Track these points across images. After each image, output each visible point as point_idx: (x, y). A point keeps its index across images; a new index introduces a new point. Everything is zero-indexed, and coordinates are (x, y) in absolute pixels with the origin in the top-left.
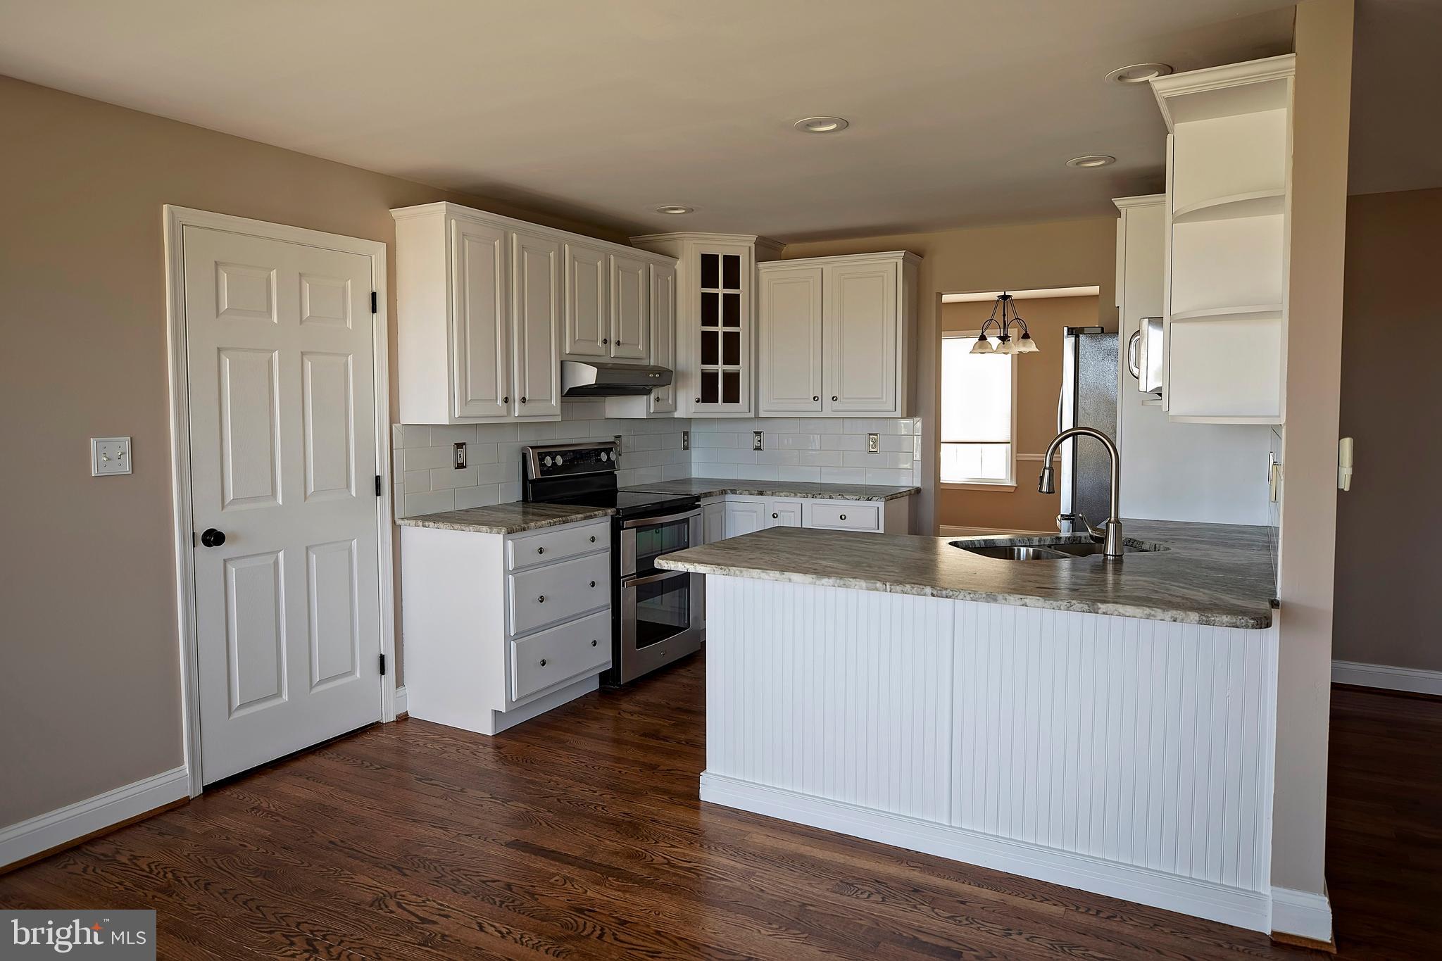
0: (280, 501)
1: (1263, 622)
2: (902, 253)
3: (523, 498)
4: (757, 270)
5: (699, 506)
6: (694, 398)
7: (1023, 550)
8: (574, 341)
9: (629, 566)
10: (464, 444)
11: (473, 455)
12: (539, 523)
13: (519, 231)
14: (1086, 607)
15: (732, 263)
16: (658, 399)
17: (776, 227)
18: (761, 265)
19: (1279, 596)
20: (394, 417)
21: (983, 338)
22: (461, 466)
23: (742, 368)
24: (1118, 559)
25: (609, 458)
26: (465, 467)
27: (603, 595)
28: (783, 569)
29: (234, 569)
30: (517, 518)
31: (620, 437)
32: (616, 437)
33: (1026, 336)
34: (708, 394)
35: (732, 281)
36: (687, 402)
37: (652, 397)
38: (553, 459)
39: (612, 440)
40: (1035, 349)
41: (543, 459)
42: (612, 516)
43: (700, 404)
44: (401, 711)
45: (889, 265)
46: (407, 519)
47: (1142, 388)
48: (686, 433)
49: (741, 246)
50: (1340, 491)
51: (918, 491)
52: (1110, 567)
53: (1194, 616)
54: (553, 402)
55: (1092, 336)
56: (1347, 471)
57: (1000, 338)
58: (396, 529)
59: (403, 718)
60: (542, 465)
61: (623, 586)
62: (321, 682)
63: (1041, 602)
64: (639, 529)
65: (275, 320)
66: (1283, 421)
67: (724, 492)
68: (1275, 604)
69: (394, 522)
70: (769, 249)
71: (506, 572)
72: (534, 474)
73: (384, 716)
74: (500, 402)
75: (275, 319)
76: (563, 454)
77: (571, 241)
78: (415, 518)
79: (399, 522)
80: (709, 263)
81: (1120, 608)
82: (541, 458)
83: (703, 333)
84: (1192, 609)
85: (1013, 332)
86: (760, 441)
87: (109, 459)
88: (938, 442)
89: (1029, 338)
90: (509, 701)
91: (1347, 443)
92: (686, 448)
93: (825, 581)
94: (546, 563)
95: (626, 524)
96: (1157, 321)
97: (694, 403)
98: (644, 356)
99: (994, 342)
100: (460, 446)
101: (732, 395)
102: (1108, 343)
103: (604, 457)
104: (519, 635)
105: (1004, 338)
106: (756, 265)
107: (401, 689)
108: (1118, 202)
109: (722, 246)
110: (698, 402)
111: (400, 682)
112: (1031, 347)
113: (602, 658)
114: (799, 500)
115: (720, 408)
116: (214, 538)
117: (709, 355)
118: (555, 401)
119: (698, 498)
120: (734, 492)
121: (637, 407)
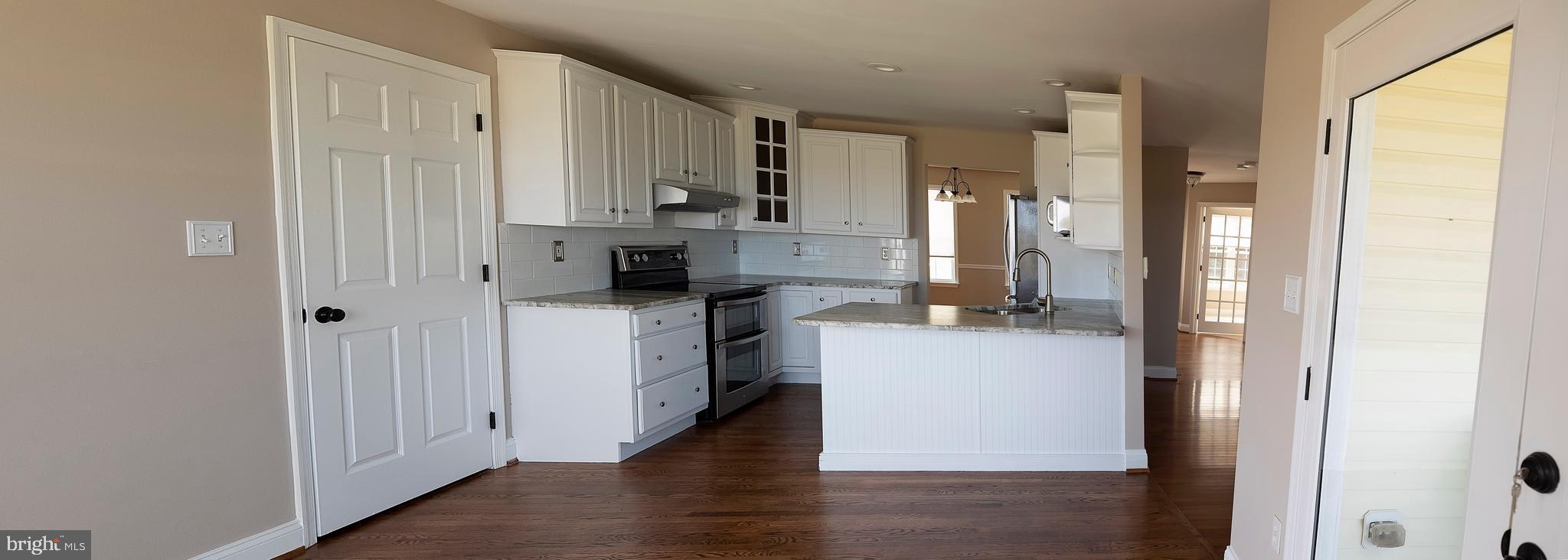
0: (393, 282)
1: (1121, 334)
2: (905, 138)
3: (613, 285)
4: (798, 133)
5: (765, 293)
6: (752, 217)
7: (1002, 312)
8: (662, 170)
9: (719, 334)
10: (562, 242)
11: (568, 250)
12: (657, 303)
13: (620, 85)
14: (1050, 332)
15: (780, 126)
16: (724, 216)
17: (810, 107)
18: (801, 130)
19: (1124, 324)
20: (499, 217)
21: (942, 192)
22: (559, 259)
23: (789, 198)
24: (1052, 313)
25: (683, 258)
26: (563, 260)
27: (702, 355)
28: (886, 322)
29: (348, 343)
30: (609, 298)
31: (686, 242)
32: (683, 242)
33: (969, 193)
34: (763, 214)
35: (780, 136)
36: (745, 219)
37: (719, 214)
38: (641, 257)
39: (681, 244)
40: (974, 201)
41: (633, 256)
42: (706, 299)
43: (757, 221)
44: (511, 458)
45: (896, 145)
46: (517, 300)
47: (1055, 230)
48: (735, 242)
49: (788, 117)
50: (1144, 279)
51: (917, 283)
52: (1048, 317)
53: (1095, 333)
54: (648, 214)
55: (1024, 200)
56: (1146, 271)
57: (952, 192)
58: (503, 307)
59: (514, 464)
60: (631, 261)
61: (718, 348)
62: (436, 438)
63: (1030, 331)
64: (726, 308)
65: (386, 129)
66: (1122, 249)
67: (780, 284)
68: (1123, 327)
69: (501, 303)
70: (807, 120)
71: (632, 338)
72: (624, 267)
73: (494, 463)
74: (607, 211)
75: (386, 127)
76: (648, 253)
77: (659, 97)
78: (529, 300)
79: (505, 303)
80: (761, 125)
81: (1066, 331)
82: (631, 256)
83: (758, 171)
84: (1095, 330)
85: (962, 188)
86: (799, 249)
87: (209, 241)
88: (928, 256)
89: (970, 194)
90: (637, 434)
91: (1146, 258)
92: (735, 252)
93: (913, 326)
94: (660, 332)
95: (720, 304)
96: (1066, 199)
97: (752, 220)
98: (684, 180)
99: (949, 194)
100: (558, 243)
101: (782, 217)
102: (1032, 204)
103: (679, 256)
104: (642, 386)
105: (955, 193)
106: (797, 130)
107: (510, 440)
108: (1035, 133)
109: (772, 114)
110: (755, 220)
111: (509, 434)
112: (972, 200)
113: (702, 401)
114: (840, 289)
115: (772, 225)
116: (327, 315)
117: (763, 187)
118: (649, 213)
119: (764, 287)
120: (788, 283)
121: (707, 221)
